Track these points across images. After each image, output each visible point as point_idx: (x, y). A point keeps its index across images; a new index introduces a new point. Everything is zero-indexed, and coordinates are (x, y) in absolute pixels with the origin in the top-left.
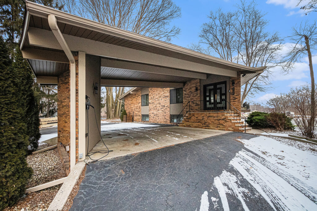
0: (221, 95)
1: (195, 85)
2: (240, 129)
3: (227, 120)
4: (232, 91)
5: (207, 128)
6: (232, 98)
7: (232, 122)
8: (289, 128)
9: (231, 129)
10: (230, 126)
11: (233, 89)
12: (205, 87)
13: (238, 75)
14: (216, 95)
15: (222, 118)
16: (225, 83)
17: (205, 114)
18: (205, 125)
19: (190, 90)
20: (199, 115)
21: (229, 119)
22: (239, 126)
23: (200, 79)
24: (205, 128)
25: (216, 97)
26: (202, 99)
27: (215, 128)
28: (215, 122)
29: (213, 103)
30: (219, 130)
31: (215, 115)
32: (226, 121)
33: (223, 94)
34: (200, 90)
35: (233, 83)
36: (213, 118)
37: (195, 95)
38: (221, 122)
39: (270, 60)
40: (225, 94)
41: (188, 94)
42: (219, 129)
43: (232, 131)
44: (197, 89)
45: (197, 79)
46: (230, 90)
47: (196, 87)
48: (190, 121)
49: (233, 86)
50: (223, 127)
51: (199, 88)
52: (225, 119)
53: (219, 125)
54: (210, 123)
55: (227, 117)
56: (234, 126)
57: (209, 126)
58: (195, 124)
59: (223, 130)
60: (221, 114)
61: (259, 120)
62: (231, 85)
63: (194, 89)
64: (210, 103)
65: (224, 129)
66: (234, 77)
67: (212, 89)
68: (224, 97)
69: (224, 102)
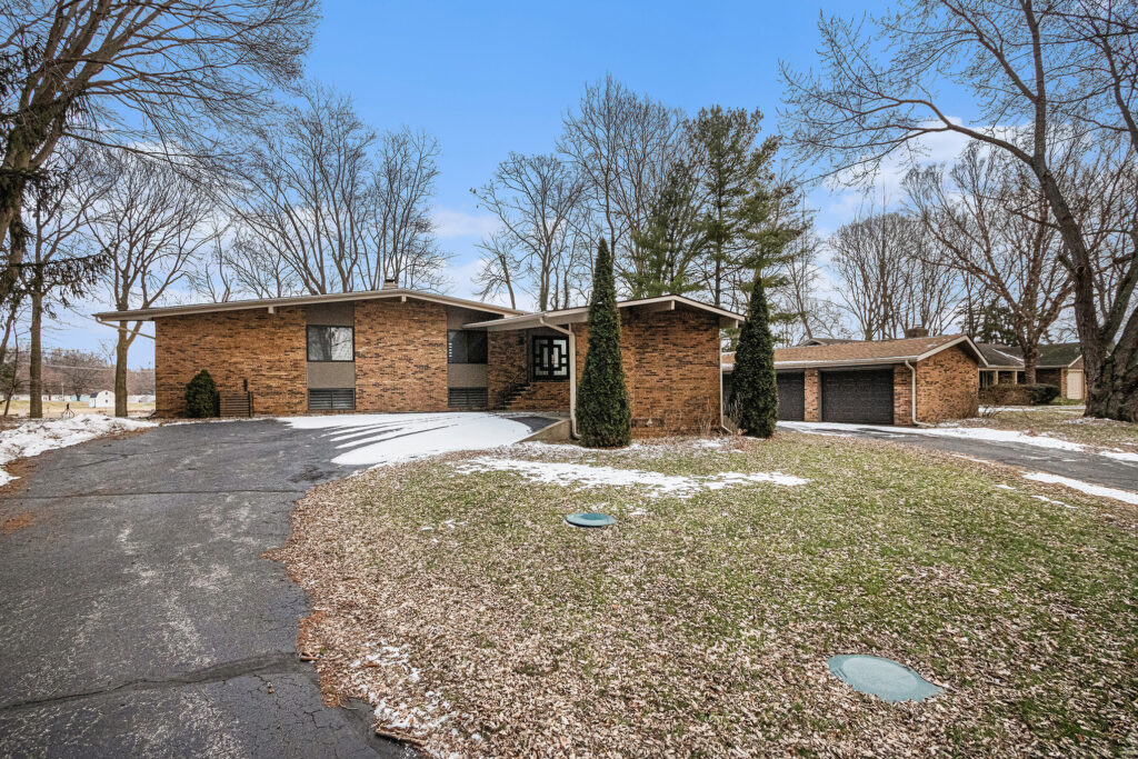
0: (560, 356)
1: (517, 332)
19: (506, 341)
33: (564, 356)
34: (527, 343)
37: (517, 351)
41: (500, 348)
44: (521, 342)
47: (520, 337)
48: (533, 398)
51: (526, 339)
63: (515, 339)
64: (543, 368)
67: (546, 346)
68: (564, 361)
69: (564, 369)
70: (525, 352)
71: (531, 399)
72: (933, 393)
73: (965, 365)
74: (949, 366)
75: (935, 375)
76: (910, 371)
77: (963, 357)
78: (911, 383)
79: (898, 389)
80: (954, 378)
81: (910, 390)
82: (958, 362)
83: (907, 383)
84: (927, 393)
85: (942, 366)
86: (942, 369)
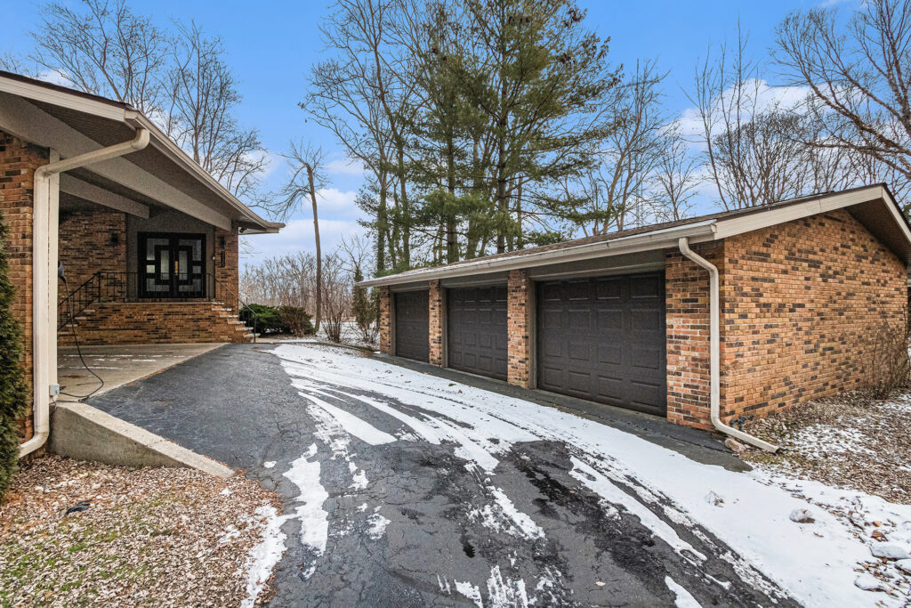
0: (191, 264)
1: (108, 227)
2: (245, 336)
3: (217, 321)
4: (218, 258)
5: (162, 340)
6: (218, 273)
7: (229, 323)
8: (310, 332)
9: (226, 338)
10: (224, 333)
11: (223, 256)
12: (143, 238)
13: (233, 227)
14: (176, 263)
15: (203, 317)
16: (202, 237)
17: (158, 307)
18: (157, 336)
19: (87, 239)
20: (136, 310)
21: (222, 318)
22: (243, 331)
23: (126, 213)
24: (158, 343)
25: (177, 268)
26: (135, 269)
27: (188, 340)
28: (188, 326)
29: (165, 282)
30: (197, 342)
31: (186, 310)
32: (215, 323)
33: (197, 263)
34: (127, 243)
35: (222, 243)
36: (181, 317)
37: (107, 255)
38: (202, 324)
39: (244, 189)
40: (203, 264)
41: (78, 250)
42: (198, 340)
43: (229, 341)
44: (115, 240)
45: (116, 211)
46: (214, 255)
47: (113, 235)
48: (101, 327)
49: (223, 248)
50: (207, 335)
51: (123, 237)
52: (213, 319)
53: (197, 333)
54: (174, 328)
55: (218, 314)
56: (233, 332)
57: (169, 335)
58: (122, 335)
59: (206, 342)
60: (204, 307)
61: (267, 319)
62: (217, 246)
63: (102, 238)
64: (159, 281)
65: (210, 339)
66: (226, 229)
67: (164, 248)
68: (197, 270)
69: (198, 282)
70: (122, 256)
71: (95, 329)
72: (786, 335)
73: (877, 266)
74: (837, 267)
75: (792, 286)
76: (706, 276)
77: (872, 248)
78: (707, 308)
79: (675, 324)
80: (850, 295)
81: (706, 328)
82: (859, 258)
83: (696, 307)
84: (764, 335)
85: (815, 264)
86: (813, 273)
